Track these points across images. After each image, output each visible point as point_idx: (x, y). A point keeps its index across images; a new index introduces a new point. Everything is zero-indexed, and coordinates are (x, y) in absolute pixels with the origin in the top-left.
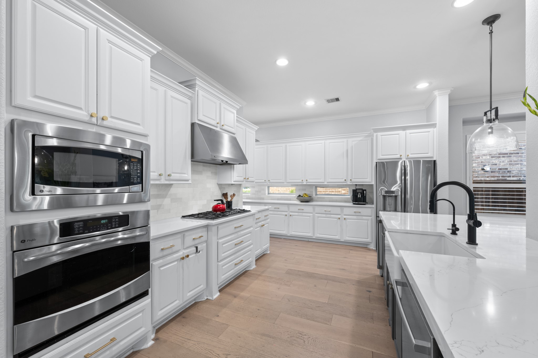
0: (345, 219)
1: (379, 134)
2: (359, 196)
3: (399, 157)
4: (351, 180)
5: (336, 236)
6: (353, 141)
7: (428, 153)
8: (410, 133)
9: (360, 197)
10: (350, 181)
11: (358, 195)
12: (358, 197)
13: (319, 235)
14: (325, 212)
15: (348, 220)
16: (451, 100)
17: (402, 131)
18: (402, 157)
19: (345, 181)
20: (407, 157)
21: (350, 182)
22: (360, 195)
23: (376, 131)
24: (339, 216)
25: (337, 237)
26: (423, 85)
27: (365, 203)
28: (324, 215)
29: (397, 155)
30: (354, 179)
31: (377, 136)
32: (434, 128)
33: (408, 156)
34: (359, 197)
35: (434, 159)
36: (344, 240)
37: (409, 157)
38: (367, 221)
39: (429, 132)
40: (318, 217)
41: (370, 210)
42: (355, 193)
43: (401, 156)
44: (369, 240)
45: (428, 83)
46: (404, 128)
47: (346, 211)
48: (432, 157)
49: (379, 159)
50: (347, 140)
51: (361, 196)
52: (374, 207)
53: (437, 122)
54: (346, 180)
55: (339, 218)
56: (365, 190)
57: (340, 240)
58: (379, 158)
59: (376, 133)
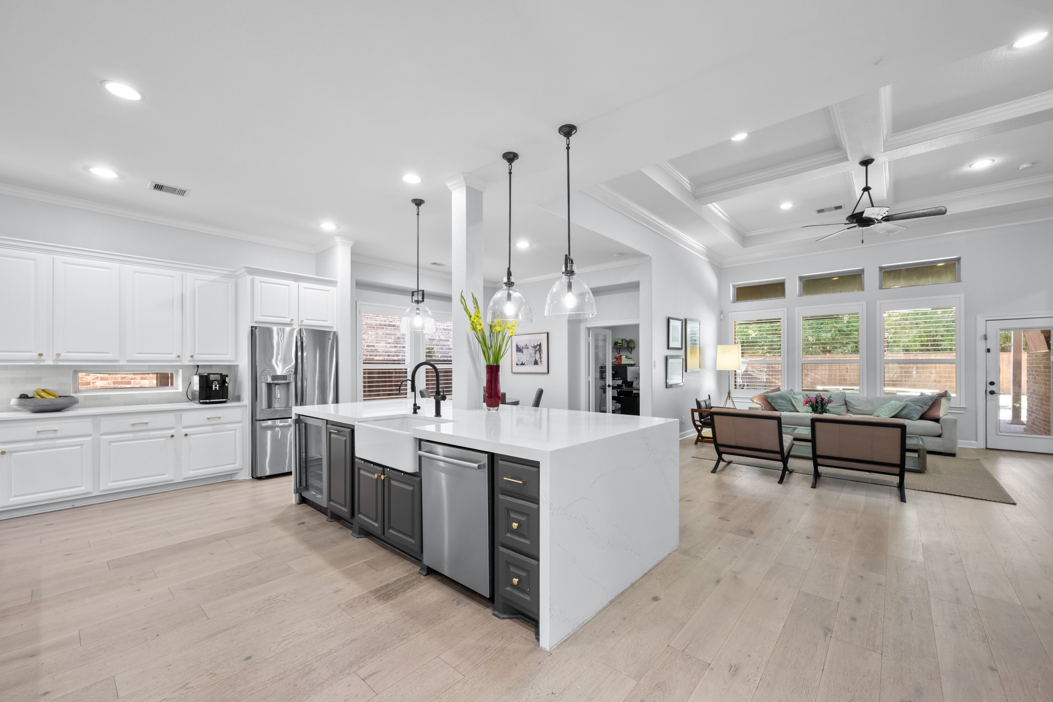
0: (186, 435)
1: (258, 278)
2: (216, 387)
3: (289, 322)
4: (192, 356)
5: (164, 474)
6: (196, 279)
7: (326, 320)
8: (305, 288)
9: (218, 389)
10: (191, 359)
11: (214, 386)
12: (214, 389)
13: (111, 485)
14: (131, 429)
15: (192, 436)
16: (353, 254)
17: (293, 282)
18: (293, 322)
19: (178, 359)
20: (300, 323)
21: (190, 361)
22: (218, 385)
23: (252, 271)
24: (172, 432)
25: (166, 476)
26: (328, 226)
27: (225, 400)
28: (131, 435)
29: (286, 318)
30: (198, 354)
31: (253, 281)
32: (334, 287)
33: (302, 321)
34: (216, 389)
35: (335, 330)
36: (184, 479)
37: (303, 323)
38: (234, 432)
39: (328, 291)
40: (110, 442)
41: (239, 411)
42: (205, 381)
43: (292, 320)
44: (237, 465)
45: (336, 225)
46: (297, 278)
47: (188, 418)
48: (332, 327)
49: (256, 322)
50: (182, 275)
51: (219, 387)
52: (246, 406)
53: (339, 280)
54: (181, 358)
55: (172, 436)
56: (227, 376)
57: (173, 480)
58: (256, 319)
59: (252, 275)
